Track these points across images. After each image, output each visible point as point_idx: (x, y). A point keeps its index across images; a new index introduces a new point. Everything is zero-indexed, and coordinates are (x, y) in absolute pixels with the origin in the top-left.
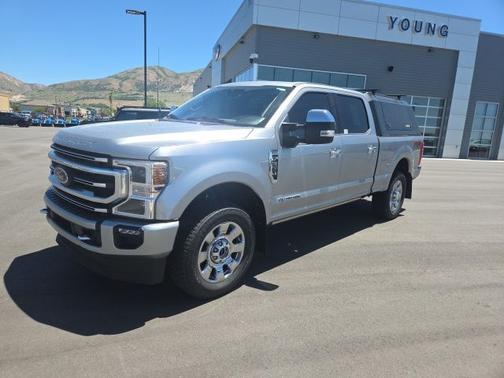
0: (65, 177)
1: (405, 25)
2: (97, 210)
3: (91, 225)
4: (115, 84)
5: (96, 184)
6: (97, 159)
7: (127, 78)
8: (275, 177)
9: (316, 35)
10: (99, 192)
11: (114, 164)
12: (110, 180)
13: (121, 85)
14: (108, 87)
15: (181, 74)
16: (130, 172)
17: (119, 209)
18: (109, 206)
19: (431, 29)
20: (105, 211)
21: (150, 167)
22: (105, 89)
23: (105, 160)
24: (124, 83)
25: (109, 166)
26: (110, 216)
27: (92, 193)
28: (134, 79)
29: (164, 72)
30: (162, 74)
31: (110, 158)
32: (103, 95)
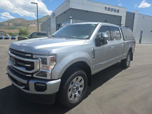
0: (14, 62)
1: (109, 9)
2: (27, 75)
3: (25, 82)
4: (6, 24)
5: (26, 65)
6: (27, 55)
7: (11, 22)
8: (94, 58)
9: (87, 11)
10: (28, 68)
11: (34, 57)
12: (32, 63)
13: (8, 24)
14: (4, 25)
15: (30, 21)
16: (41, 60)
17: (36, 75)
18: (32, 74)
19: (115, 11)
20: (30, 76)
21: (49, 58)
22: (3, 26)
23: (30, 55)
24: (10, 23)
25: (31, 58)
26: (33, 78)
27: (25, 69)
28: (13, 22)
29: (24, 20)
30: (23, 21)
31: (32, 54)
32: (2, 28)
